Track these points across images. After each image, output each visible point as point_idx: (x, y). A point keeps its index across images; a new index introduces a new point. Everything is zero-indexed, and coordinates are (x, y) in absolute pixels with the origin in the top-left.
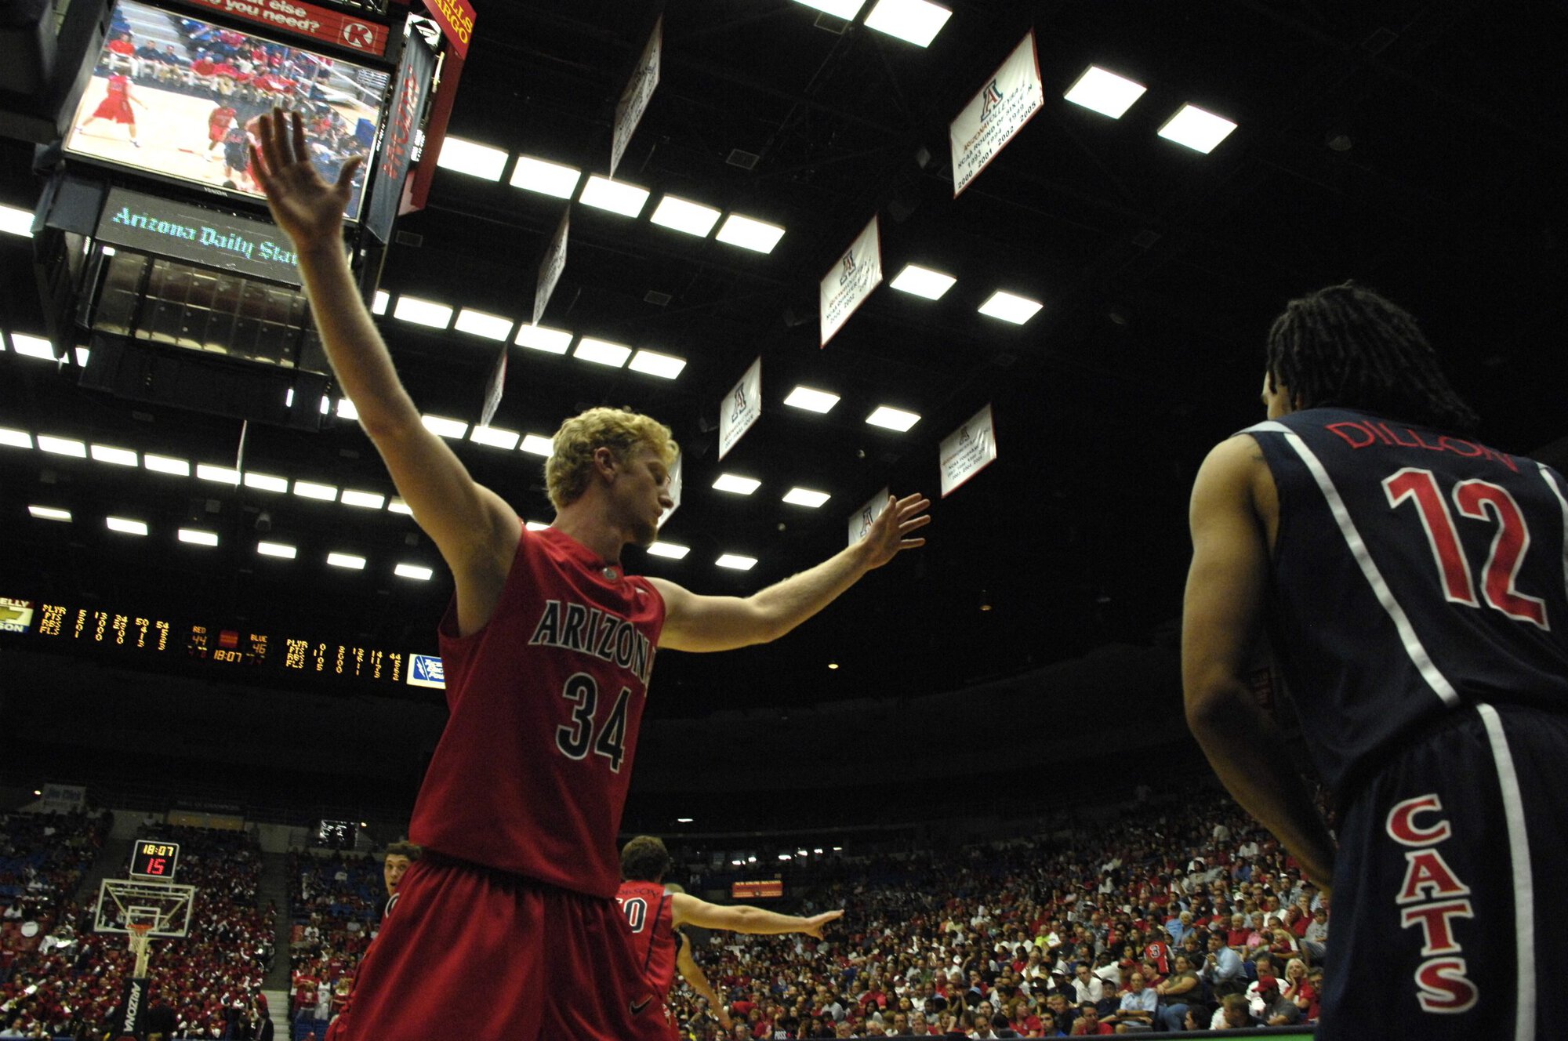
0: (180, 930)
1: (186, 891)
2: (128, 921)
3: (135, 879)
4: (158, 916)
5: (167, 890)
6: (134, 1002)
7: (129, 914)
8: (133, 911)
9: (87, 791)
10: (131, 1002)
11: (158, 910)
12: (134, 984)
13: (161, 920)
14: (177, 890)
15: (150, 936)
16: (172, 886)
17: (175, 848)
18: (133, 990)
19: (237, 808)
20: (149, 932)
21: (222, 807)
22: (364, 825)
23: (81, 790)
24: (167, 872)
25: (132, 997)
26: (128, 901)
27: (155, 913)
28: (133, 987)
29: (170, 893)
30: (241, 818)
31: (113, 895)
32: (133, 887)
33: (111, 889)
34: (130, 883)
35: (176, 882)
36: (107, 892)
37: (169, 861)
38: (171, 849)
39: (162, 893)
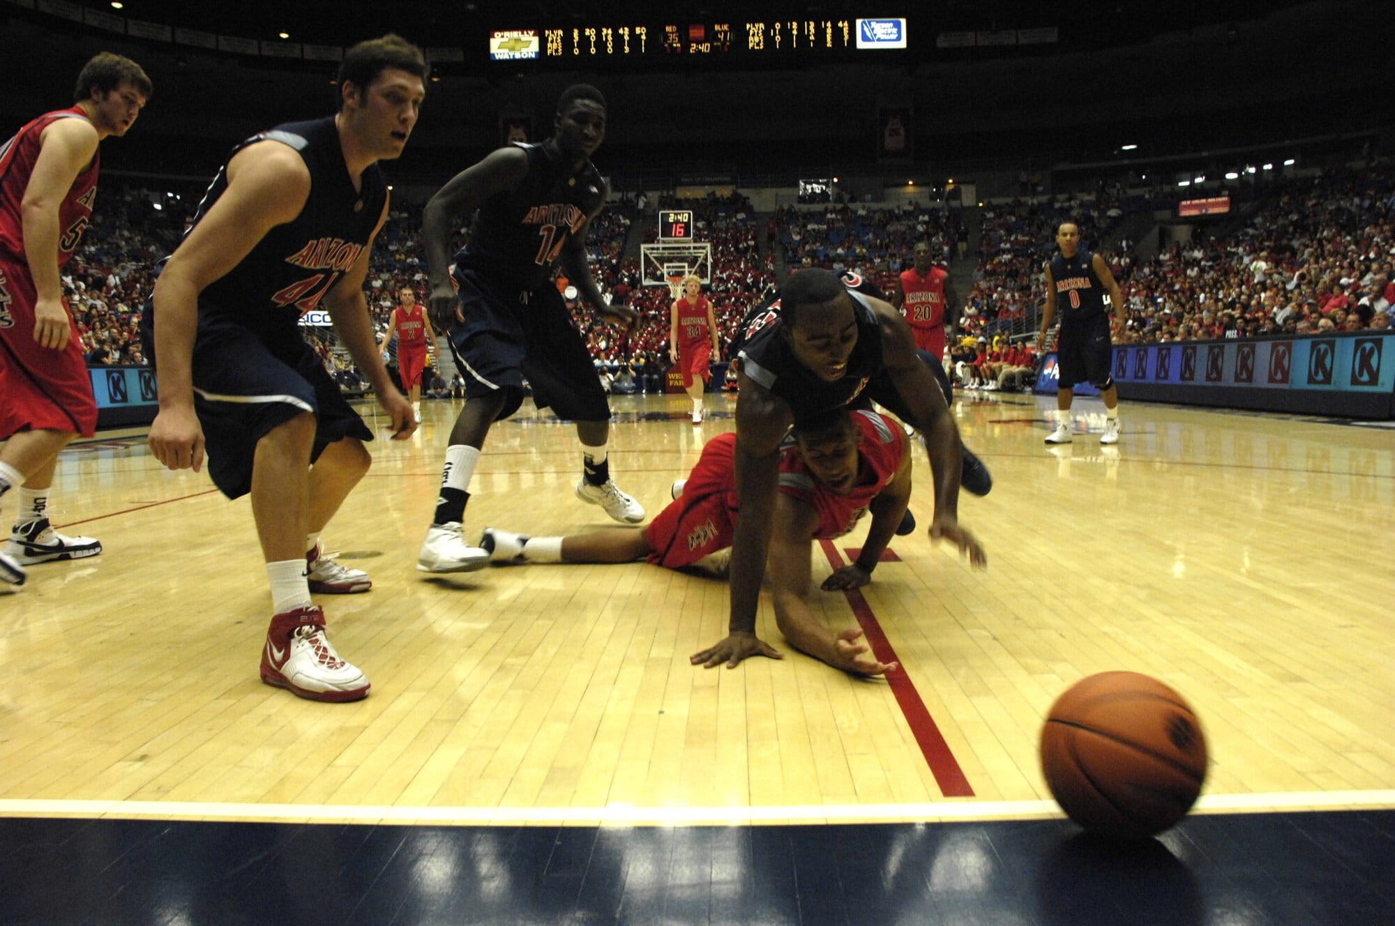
0: (705, 279)
1: (704, 248)
2: (666, 275)
3: (664, 242)
4: (687, 269)
5: (689, 248)
7: (665, 270)
8: (668, 267)
11: (686, 265)
14: (695, 248)
16: (692, 245)
17: (689, 214)
19: (728, 179)
21: (716, 179)
22: (835, 179)
24: (687, 234)
26: (662, 260)
27: (684, 267)
29: (693, 251)
30: (733, 186)
31: (651, 256)
32: (664, 249)
33: (648, 252)
34: (661, 246)
35: (695, 241)
36: (646, 255)
37: (687, 225)
38: (687, 215)
39: (687, 251)
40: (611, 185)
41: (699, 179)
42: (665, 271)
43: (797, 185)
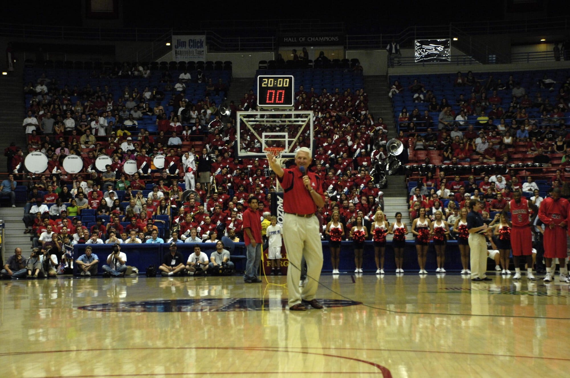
1: (307, 116)
2: (264, 145)
3: (262, 109)
4: (287, 139)
5: (289, 116)
6: (281, 212)
8: (266, 137)
9: (207, 39)
10: (278, 212)
11: (286, 134)
12: (278, 197)
13: (290, 143)
14: (297, 116)
15: (283, 157)
16: (293, 113)
17: (290, 79)
18: (278, 203)
19: (336, 39)
20: (281, 154)
21: (322, 39)
22: (455, 39)
23: (203, 38)
24: (288, 101)
25: (278, 208)
26: (260, 128)
27: (284, 137)
28: (278, 200)
29: (293, 119)
30: (342, 47)
31: (248, 124)
32: (262, 116)
33: (245, 120)
34: (259, 113)
35: (296, 109)
36: (242, 122)
37: (288, 90)
38: (288, 80)
39: (287, 120)
40: (207, 43)
41: (303, 39)
42: (263, 140)
43: (412, 46)
